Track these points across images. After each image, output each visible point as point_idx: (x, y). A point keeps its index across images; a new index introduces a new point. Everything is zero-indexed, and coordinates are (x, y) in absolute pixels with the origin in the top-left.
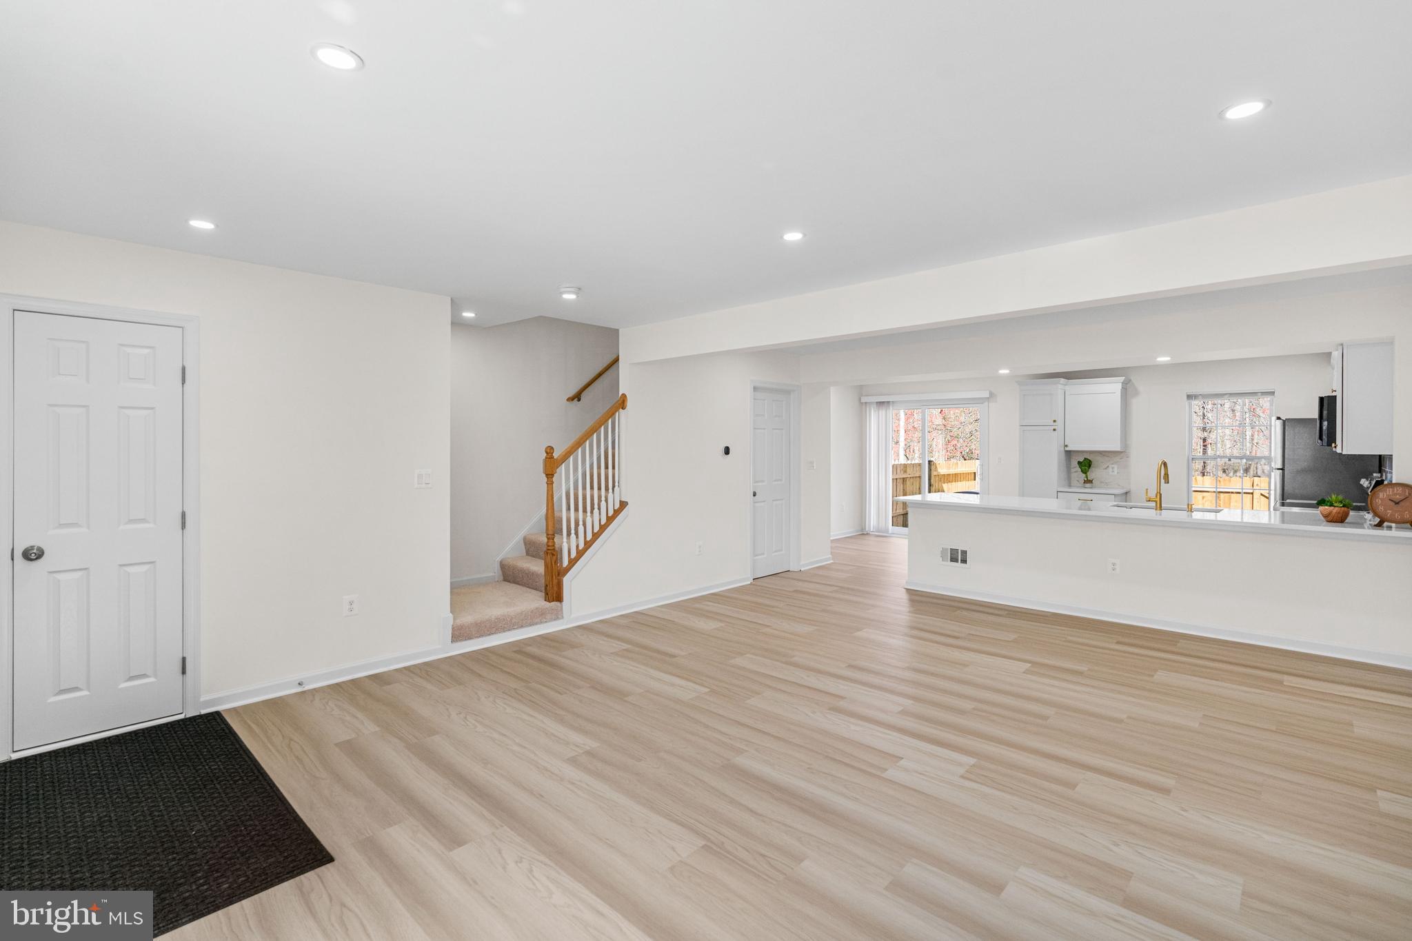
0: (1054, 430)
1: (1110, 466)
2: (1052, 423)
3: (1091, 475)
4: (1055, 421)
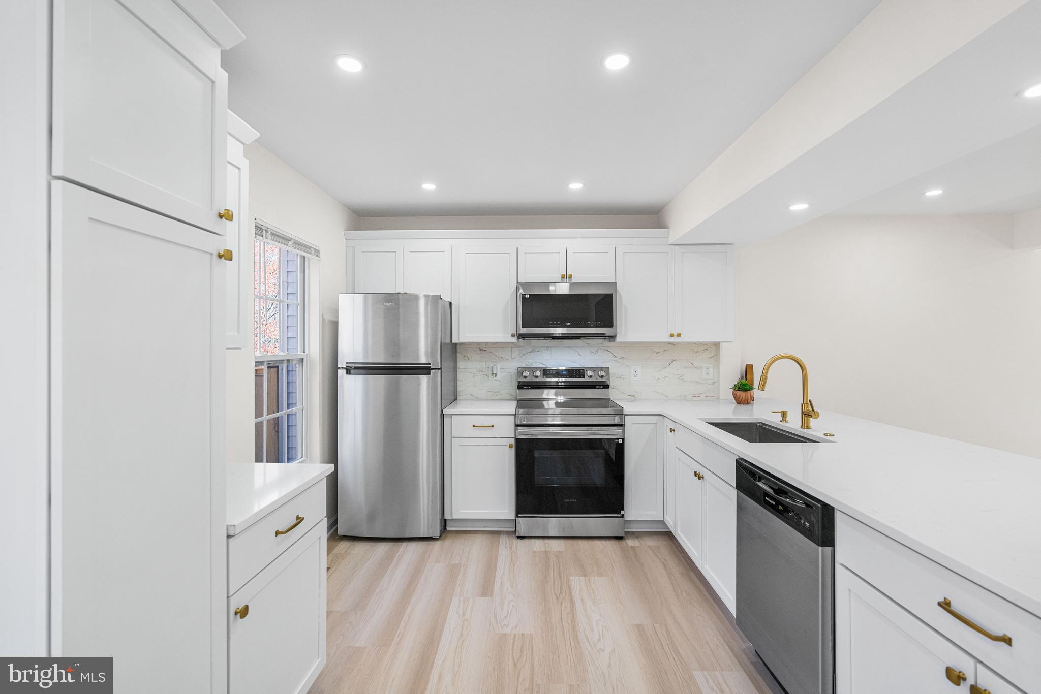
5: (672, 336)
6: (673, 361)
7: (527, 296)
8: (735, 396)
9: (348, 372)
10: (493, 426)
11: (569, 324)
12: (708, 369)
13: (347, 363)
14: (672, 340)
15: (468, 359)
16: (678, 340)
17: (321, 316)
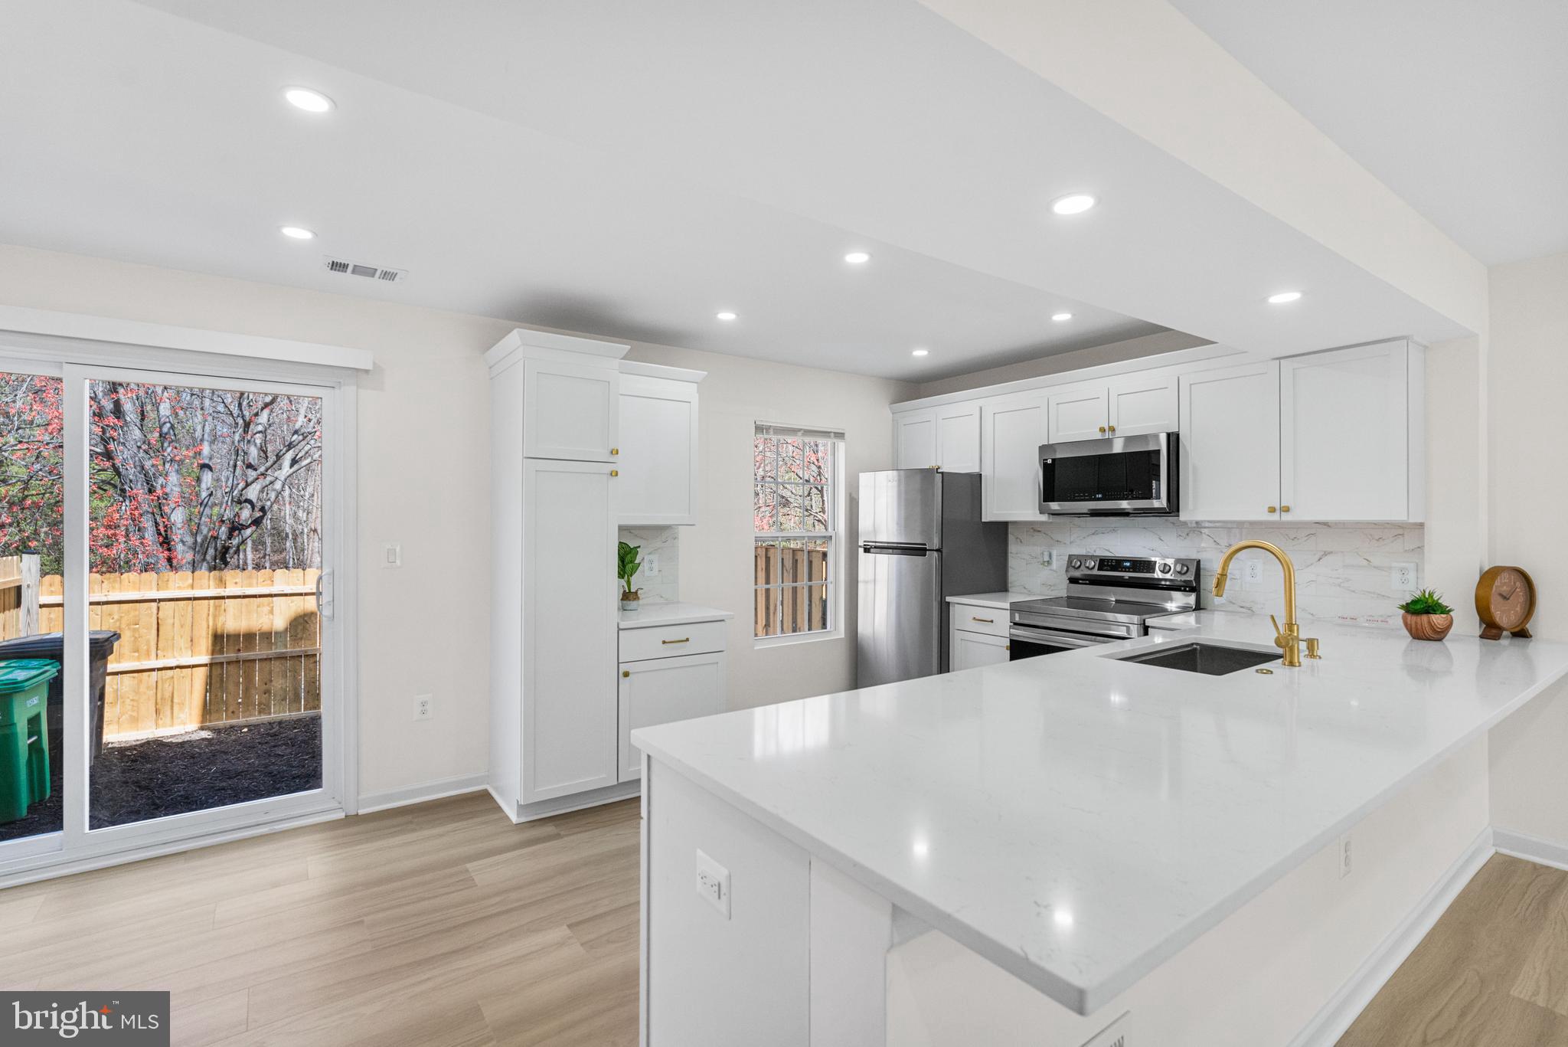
0: (616, 474)
1: (654, 560)
2: (608, 457)
4: (613, 453)
5: (1272, 510)
6: (1326, 554)
7: (1050, 461)
8: (1406, 624)
9: (867, 550)
10: (992, 621)
11: (1100, 496)
12: (1403, 571)
13: (865, 542)
14: (1275, 517)
15: (1021, 542)
16: (1286, 517)
17: (848, 495)
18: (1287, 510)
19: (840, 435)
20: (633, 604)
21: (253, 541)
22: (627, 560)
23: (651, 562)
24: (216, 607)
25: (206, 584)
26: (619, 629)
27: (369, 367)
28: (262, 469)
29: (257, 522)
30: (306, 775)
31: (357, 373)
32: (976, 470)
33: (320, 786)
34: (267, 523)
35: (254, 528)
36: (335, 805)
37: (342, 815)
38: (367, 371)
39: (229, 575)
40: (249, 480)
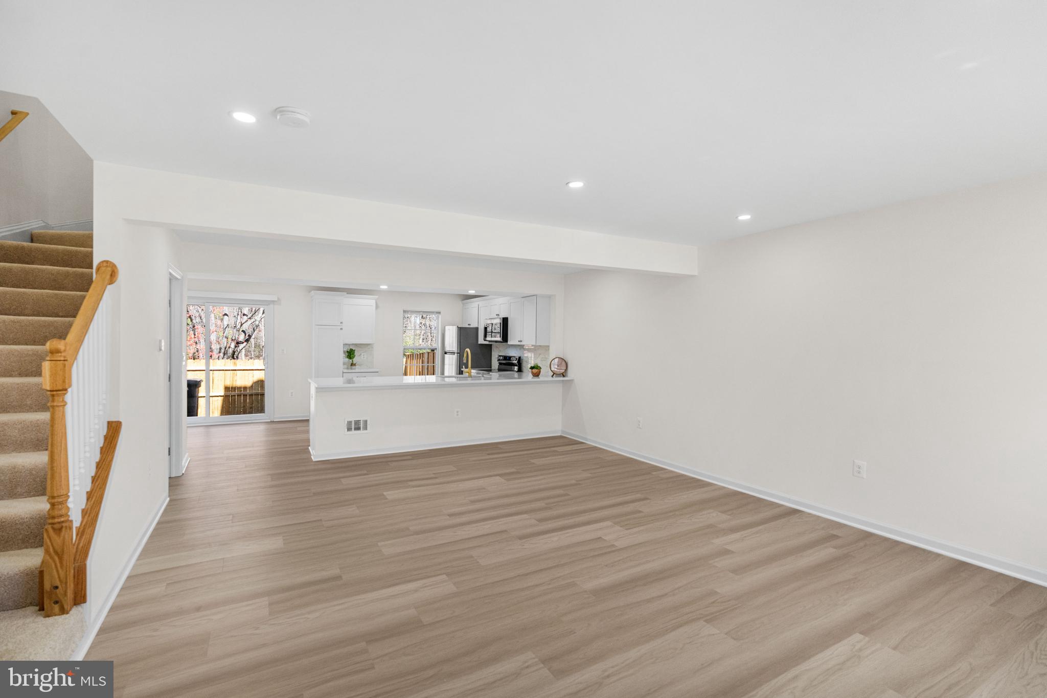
0: (341, 329)
1: (362, 354)
2: (339, 324)
3: (355, 360)
4: (341, 323)
9: (446, 353)
15: (494, 351)
17: (442, 334)
18: (521, 341)
19: (439, 313)
20: (354, 367)
21: (245, 349)
22: (350, 354)
23: (364, 355)
24: (233, 374)
25: (229, 364)
26: (343, 373)
27: (276, 300)
28: (249, 316)
29: (247, 341)
30: (261, 410)
31: (273, 302)
32: (477, 326)
33: (264, 413)
34: (252, 340)
35: (245, 343)
36: (267, 418)
37: (269, 421)
38: (276, 301)
39: (238, 361)
40: (243, 323)
